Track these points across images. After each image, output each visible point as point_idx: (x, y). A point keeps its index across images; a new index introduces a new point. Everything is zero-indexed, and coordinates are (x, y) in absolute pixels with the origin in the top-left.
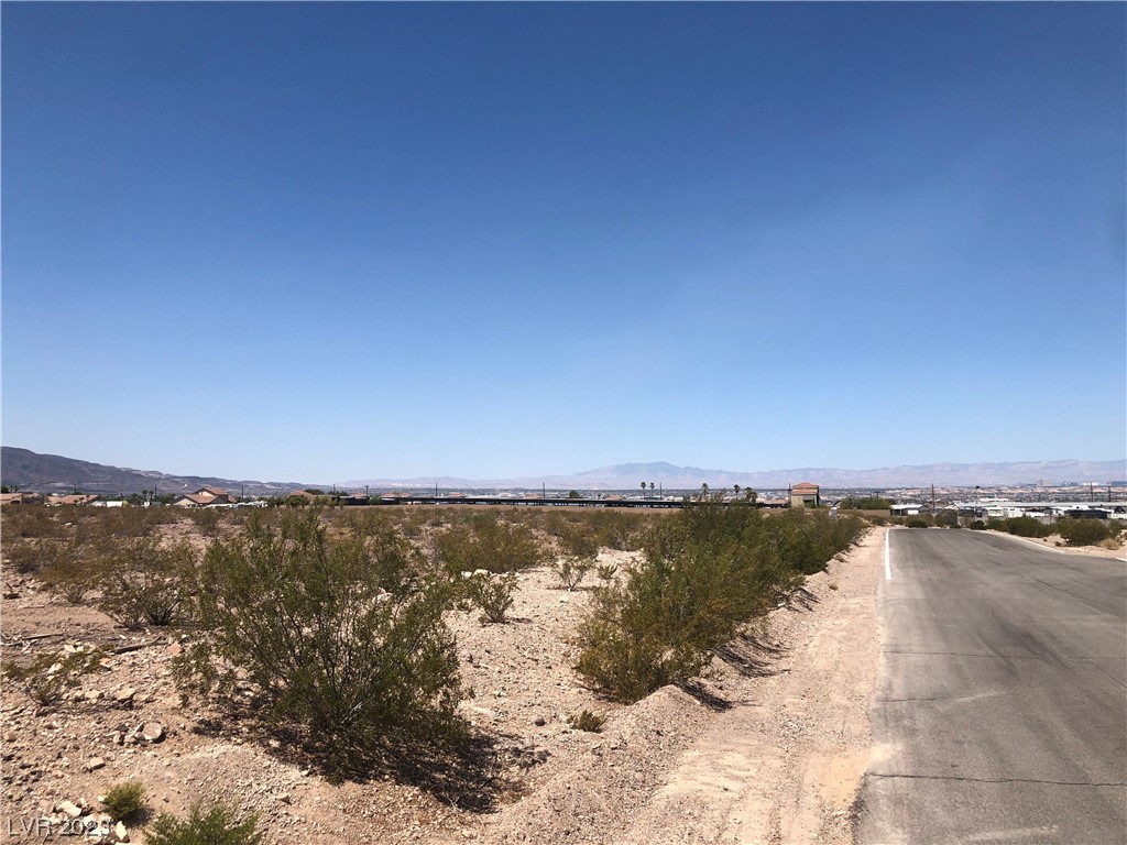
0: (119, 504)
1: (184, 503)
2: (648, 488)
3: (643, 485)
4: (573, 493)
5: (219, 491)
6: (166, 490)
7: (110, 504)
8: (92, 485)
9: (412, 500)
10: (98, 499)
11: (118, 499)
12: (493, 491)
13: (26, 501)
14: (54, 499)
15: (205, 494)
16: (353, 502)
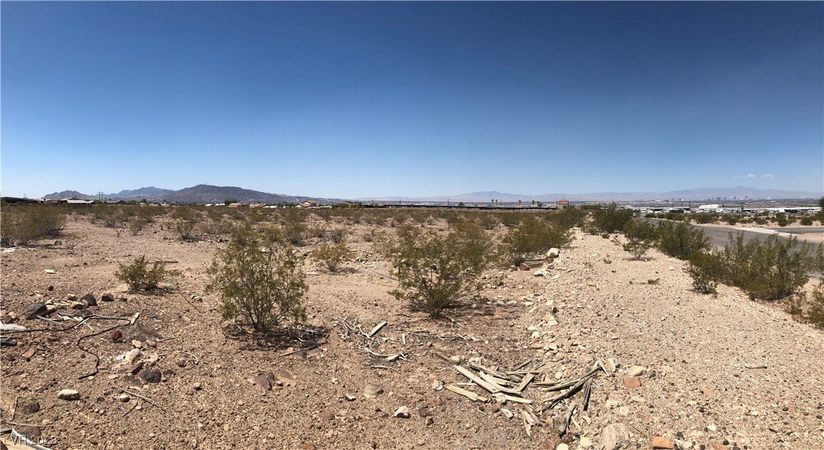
0: (275, 207)
1: (299, 206)
2: (495, 201)
3: (493, 200)
4: (461, 203)
5: (312, 202)
6: (289, 202)
7: (272, 207)
8: (263, 200)
9: (392, 206)
10: (266, 205)
11: (274, 205)
12: (420, 202)
13: (243, 206)
14: (252, 206)
15: (307, 203)
16: (367, 206)
